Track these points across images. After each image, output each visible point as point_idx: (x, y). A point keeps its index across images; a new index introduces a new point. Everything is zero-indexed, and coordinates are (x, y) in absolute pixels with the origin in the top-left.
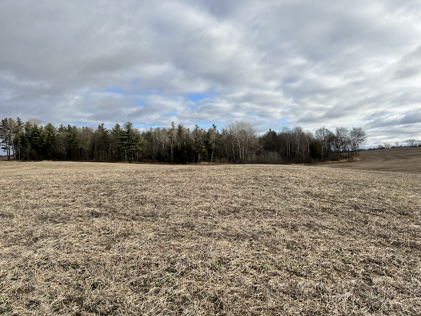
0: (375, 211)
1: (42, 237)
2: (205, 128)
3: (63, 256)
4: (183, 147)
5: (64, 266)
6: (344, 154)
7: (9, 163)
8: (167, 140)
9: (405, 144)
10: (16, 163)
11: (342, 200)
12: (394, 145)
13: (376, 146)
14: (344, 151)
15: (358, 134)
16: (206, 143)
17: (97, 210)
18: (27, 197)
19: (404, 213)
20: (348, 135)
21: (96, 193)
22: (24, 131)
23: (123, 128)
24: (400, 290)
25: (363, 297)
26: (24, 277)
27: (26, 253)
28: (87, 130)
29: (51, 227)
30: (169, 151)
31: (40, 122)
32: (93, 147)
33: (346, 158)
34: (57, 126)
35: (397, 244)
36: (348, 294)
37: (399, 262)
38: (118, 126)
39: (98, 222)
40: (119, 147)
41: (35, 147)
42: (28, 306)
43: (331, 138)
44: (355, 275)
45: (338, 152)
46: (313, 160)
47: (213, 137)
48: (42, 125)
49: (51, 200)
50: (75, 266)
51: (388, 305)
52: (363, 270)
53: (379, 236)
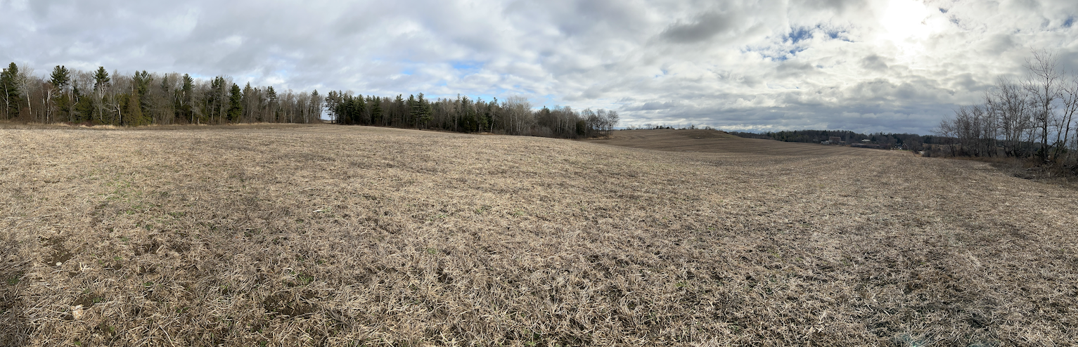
0: (612, 175)
1: (354, 176)
2: (487, 100)
3: (366, 191)
4: (466, 118)
5: (367, 197)
6: (603, 133)
7: (333, 125)
8: (453, 110)
9: (645, 127)
10: (336, 126)
11: (591, 167)
12: (637, 127)
13: (625, 127)
14: (603, 130)
15: (613, 116)
16: (487, 115)
17: (391, 163)
18: (344, 149)
19: (632, 175)
20: (606, 117)
21: (391, 150)
22: (343, 101)
23: (416, 99)
24: (615, 226)
25: (588, 233)
26: (341, 199)
27: (343, 185)
28: (387, 100)
29: (360, 171)
30: (454, 121)
31: (353, 93)
32: (391, 115)
33: (603, 135)
34: (365, 97)
35: (621, 197)
36: (578, 232)
37: (619, 208)
38: (412, 96)
39: (391, 171)
40: (412, 116)
41: (349, 113)
42: (344, 217)
43: (594, 119)
44: (587, 219)
45: (597, 131)
46: (578, 136)
47: (493, 110)
48: (355, 96)
49: (359, 152)
50: (374, 198)
51: (605, 237)
52: (593, 215)
53: (611, 191)
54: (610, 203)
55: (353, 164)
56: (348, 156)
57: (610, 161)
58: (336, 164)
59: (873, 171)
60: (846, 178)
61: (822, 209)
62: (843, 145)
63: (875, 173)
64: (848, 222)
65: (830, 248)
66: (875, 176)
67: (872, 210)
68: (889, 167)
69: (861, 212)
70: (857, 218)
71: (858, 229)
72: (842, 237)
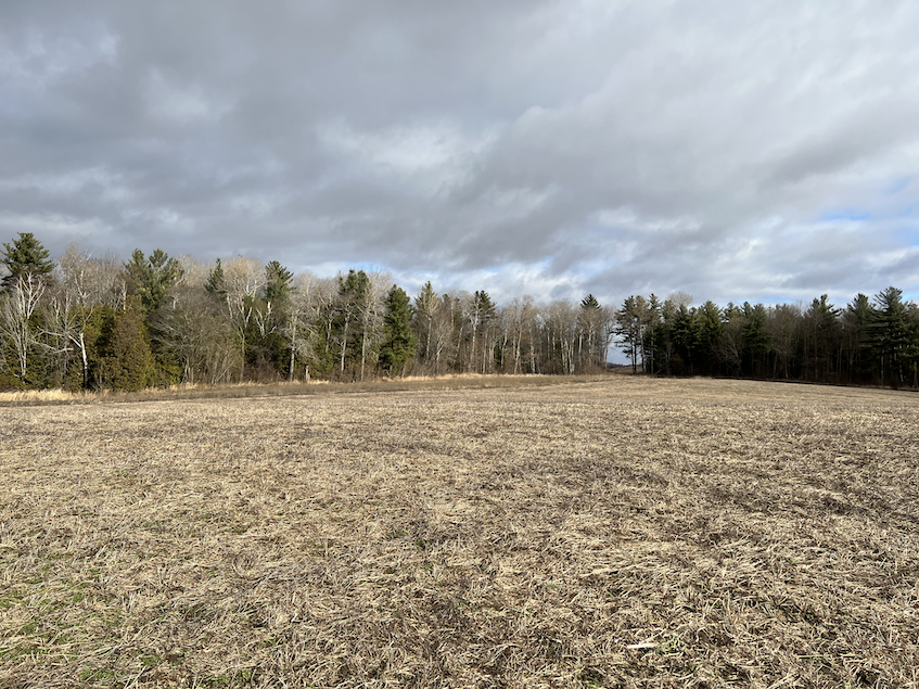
7: (635, 379)
18: (684, 448)
22: (662, 320)
23: (876, 302)
28: (785, 313)
32: (800, 351)
38: (862, 299)
41: (679, 349)
50: (812, 617)
55: (720, 495)
56: (701, 470)
58: (670, 492)
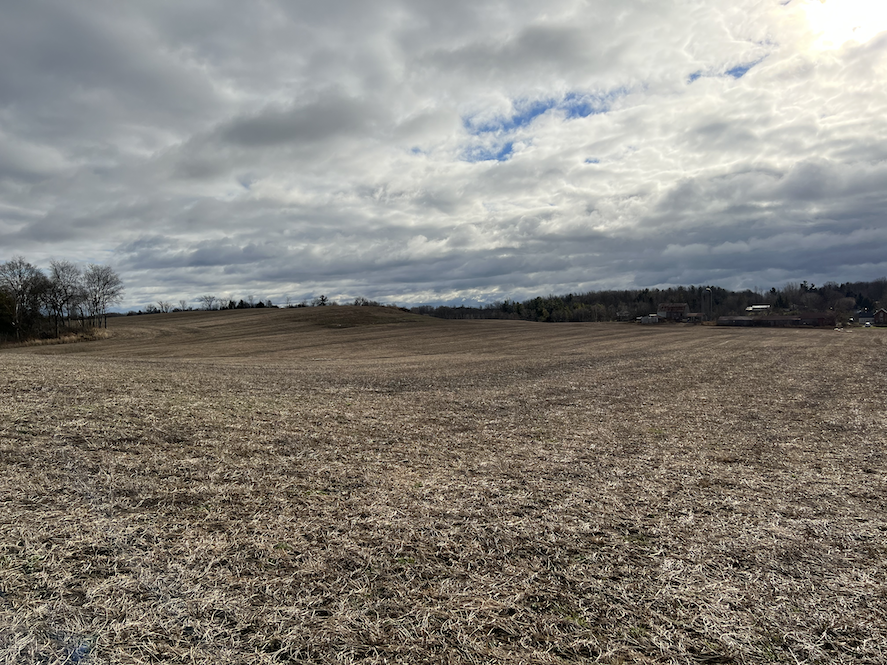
9: (197, 305)
12: (177, 305)
13: (142, 307)
15: (104, 279)
35: (150, 504)
36: (21, 643)
37: (149, 538)
43: (39, 287)
44: (46, 593)
45: (56, 318)
51: (112, 635)
52: (68, 576)
53: (119, 493)
54: (119, 530)
57: (107, 403)
59: (793, 389)
60: (718, 410)
61: (671, 494)
62: (696, 322)
63: (799, 397)
64: (750, 536)
65: (717, 606)
66: (802, 405)
67: (815, 507)
68: (839, 379)
69: (782, 508)
70: (773, 526)
71: (786, 558)
72: (744, 578)
